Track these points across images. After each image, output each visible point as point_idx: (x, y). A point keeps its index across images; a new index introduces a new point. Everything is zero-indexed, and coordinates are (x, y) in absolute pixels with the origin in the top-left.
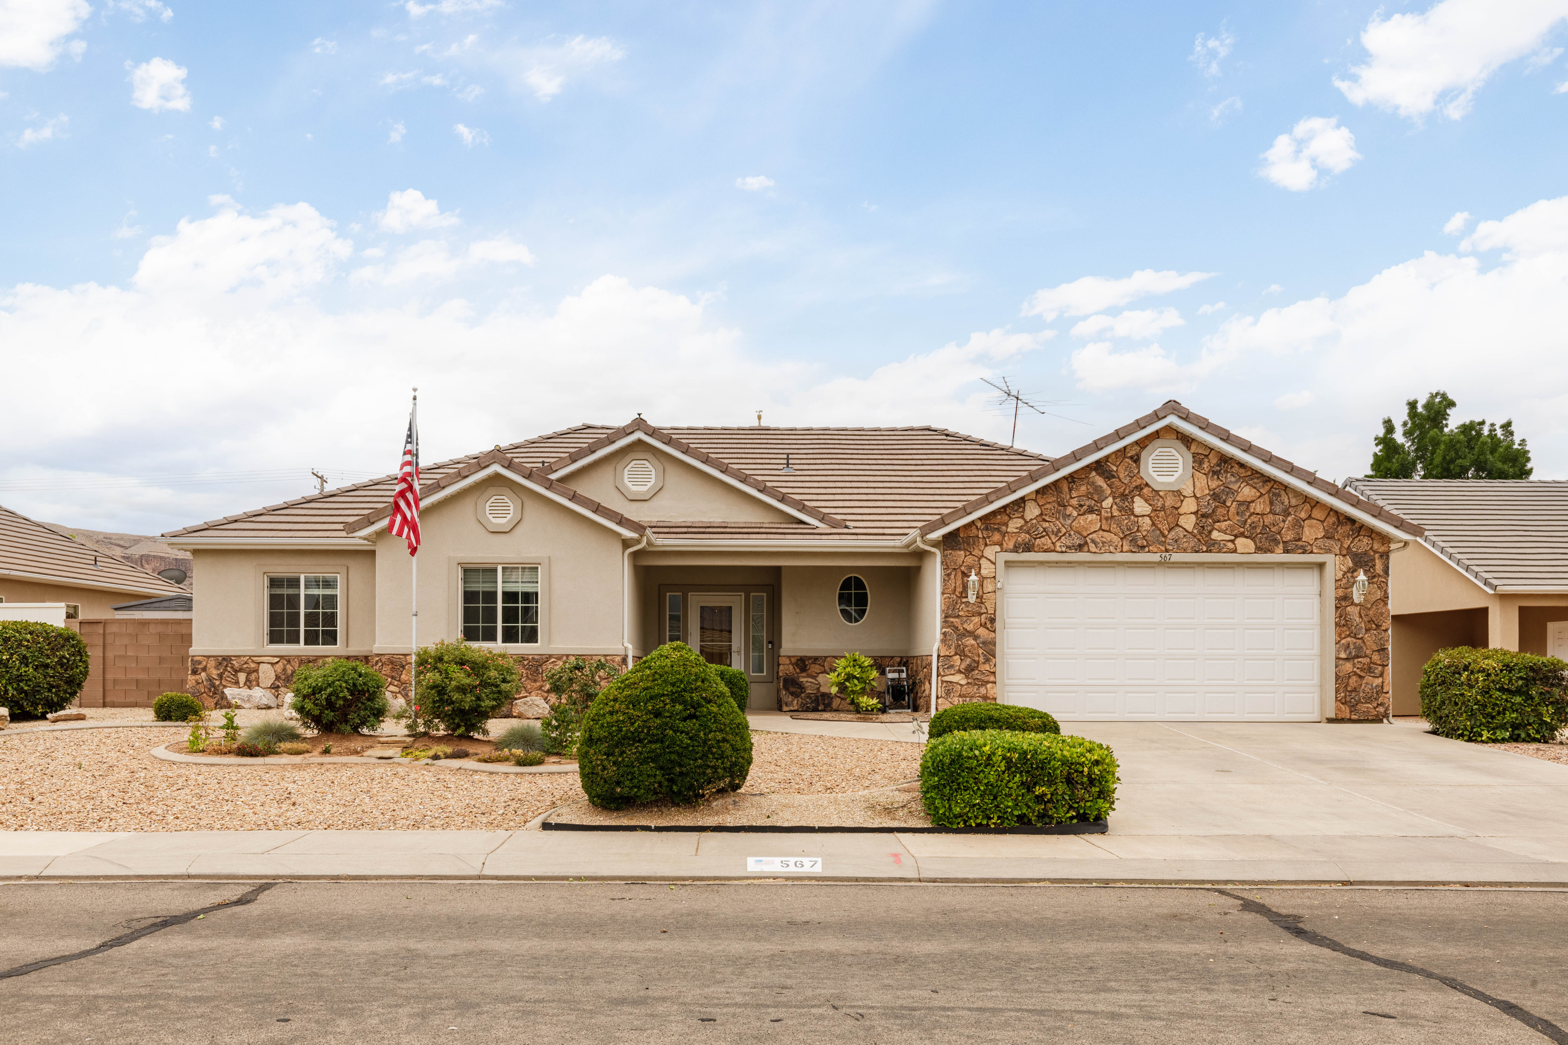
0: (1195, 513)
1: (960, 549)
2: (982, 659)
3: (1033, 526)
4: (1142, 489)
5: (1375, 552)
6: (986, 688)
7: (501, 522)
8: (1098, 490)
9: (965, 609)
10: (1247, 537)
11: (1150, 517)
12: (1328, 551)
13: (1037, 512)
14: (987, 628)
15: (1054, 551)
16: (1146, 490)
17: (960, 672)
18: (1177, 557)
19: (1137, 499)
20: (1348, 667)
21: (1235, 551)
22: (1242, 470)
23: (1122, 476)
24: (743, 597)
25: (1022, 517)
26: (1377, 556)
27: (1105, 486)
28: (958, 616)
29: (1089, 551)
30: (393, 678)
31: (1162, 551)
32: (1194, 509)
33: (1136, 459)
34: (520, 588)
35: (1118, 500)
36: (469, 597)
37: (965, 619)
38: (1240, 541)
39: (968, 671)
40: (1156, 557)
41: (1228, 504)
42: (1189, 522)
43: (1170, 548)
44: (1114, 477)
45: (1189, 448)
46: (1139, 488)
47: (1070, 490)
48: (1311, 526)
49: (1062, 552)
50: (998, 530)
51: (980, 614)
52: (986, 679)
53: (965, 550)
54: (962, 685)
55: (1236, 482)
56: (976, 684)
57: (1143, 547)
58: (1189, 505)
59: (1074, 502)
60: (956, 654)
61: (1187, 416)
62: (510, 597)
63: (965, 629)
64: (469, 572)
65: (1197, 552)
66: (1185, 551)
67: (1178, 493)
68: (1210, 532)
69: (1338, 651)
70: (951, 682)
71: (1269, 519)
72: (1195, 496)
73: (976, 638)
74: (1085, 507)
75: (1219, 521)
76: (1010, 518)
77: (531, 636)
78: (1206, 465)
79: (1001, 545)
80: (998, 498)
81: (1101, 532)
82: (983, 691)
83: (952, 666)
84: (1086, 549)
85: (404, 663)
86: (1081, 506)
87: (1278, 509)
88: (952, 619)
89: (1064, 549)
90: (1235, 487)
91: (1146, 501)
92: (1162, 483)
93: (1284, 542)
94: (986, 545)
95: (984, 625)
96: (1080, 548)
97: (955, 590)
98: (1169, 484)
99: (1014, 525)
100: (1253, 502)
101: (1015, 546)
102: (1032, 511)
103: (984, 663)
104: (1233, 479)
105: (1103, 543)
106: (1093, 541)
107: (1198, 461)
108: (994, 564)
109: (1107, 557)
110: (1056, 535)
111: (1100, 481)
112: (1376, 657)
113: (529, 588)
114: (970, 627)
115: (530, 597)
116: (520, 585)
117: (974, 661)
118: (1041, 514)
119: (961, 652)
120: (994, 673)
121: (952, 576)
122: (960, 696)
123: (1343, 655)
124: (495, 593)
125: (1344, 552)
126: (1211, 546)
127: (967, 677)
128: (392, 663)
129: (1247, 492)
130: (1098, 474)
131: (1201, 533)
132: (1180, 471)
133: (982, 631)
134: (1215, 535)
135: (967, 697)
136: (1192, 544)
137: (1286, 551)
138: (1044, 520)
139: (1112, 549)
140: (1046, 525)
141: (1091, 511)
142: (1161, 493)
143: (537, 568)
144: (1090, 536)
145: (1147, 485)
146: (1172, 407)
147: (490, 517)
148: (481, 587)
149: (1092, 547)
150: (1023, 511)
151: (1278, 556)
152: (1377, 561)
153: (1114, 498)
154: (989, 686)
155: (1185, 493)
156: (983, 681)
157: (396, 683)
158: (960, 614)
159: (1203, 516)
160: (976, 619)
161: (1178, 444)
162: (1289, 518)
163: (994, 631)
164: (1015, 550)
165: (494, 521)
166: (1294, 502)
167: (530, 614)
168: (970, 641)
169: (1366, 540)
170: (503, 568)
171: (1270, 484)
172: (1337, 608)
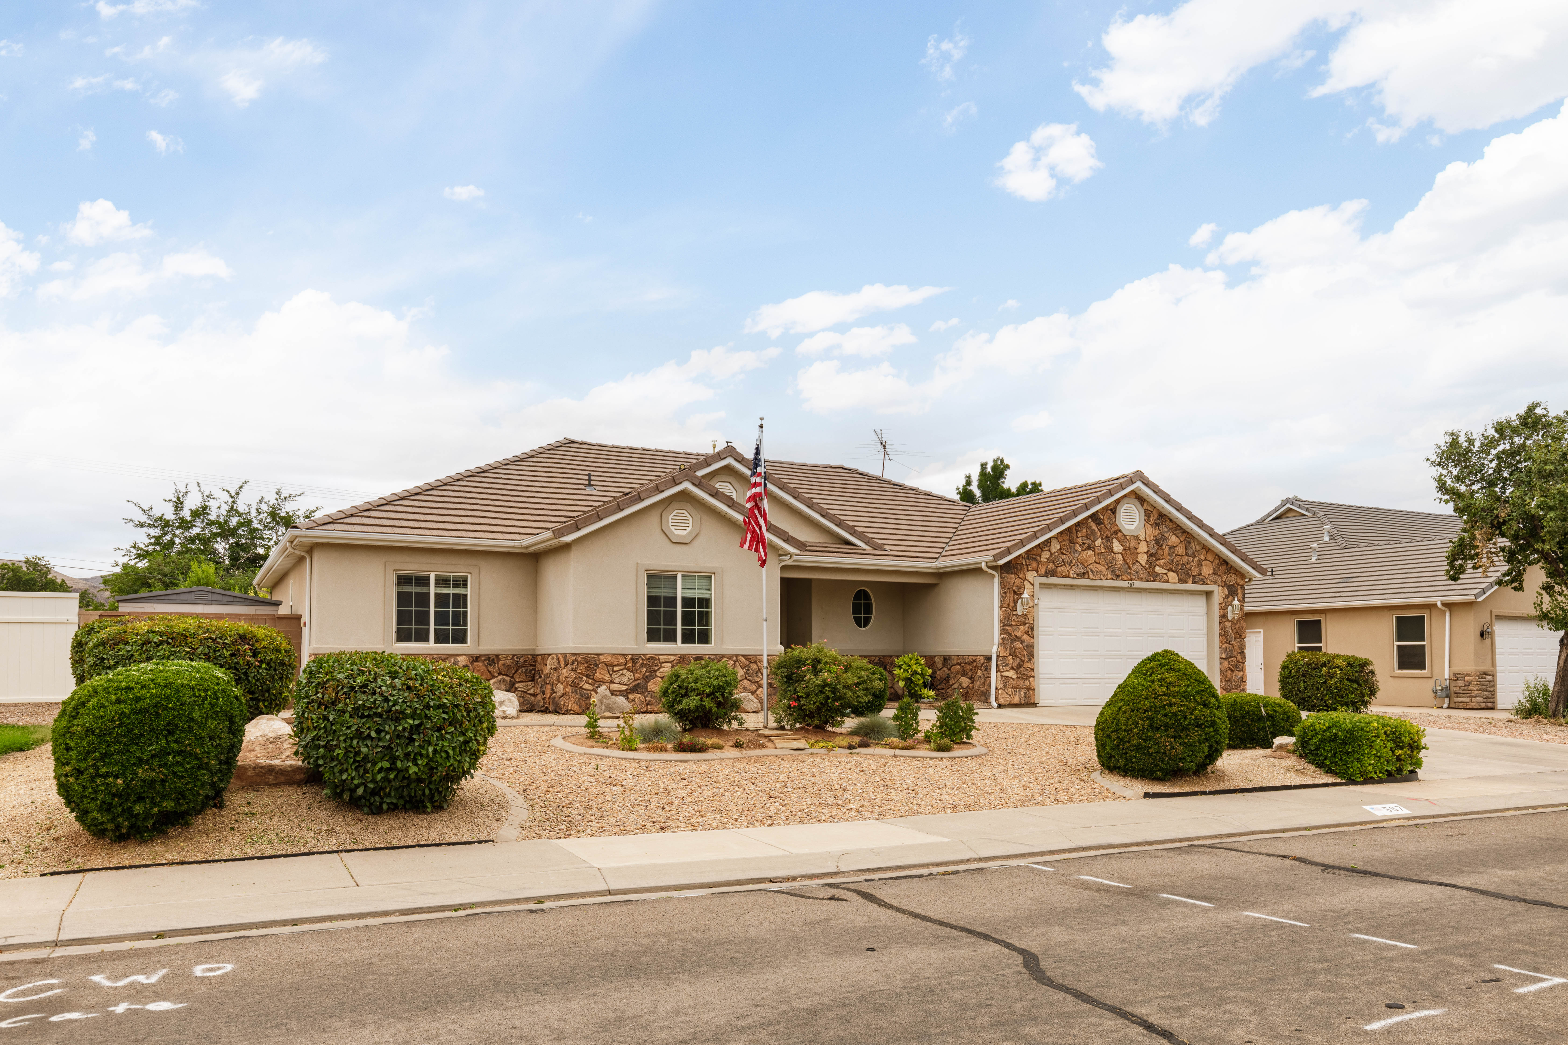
0: (1147, 553)
1: (1012, 573)
2: (1026, 659)
3: (1056, 557)
4: (1117, 533)
5: (1238, 585)
6: (1029, 681)
7: (680, 533)
8: (1093, 531)
9: (1016, 620)
10: (1174, 571)
11: (1122, 554)
12: (1215, 583)
13: (1058, 547)
14: (1029, 635)
15: (1069, 577)
16: (1119, 534)
17: (1012, 668)
18: (1138, 584)
19: (1114, 540)
20: (1226, 664)
21: (1167, 581)
22: (1171, 524)
23: (1106, 523)
25: (1049, 550)
26: (1239, 587)
27: (1097, 530)
28: (1011, 625)
29: (1089, 578)
30: (587, 676)
31: (1129, 580)
32: (1146, 550)
33: (1114, 511)
34: (697, 594)
35: (1104, 541)
36: (652, 601)
37: (1015, 627)
38: (1171, 574)
39: (1018, 668)
40: (1125, 584)
41: (1164, 547)
42: (1143, 559)
43: (1134, 577)
44: (1102, 523)
45: (1142, 506)
46: (1116, 533)
47: (1077, 531)
48: (1206, 566)
49: (1074, 578)
50: (1035, 559)
51: (1025, 624)
52: (1029, 674)
53: (1015, 574)
54: (1013, 679)
55: (1168, 532)
56: (1023, 678)
57: (1118, 576)
58: (1143, 548)
59: (1080, 540)
60: (1010, 655)
61: (1147, 483)
62: (688, 602)
63: (1016, 636)
64: (653, 578)
65: (1147, 581)
66: (1141, 580)
67: (1137, 538)
68: (1155, 567)
69: (1221, 653)
70: (1007, 677)
71: (1185, 559)
72: (1146, 540)
73: (1022, 642)
74: (1086, 545)
75: (1159, 559)
76: (1042, 550)
77: (705, 638)
78: (1152, 519)
79: (1037, 571)
80: (1042, 535)
81: (1095, 564)
82: (1027, 683)
83: (1007, 665)
84: (1086, 576)
85: (598, 663)
86: (1084, 544)
87: (1190, 553)
88: (1007, 628)
89: (1075, 576)
90: (1167, 535)
91: (1119, 542)
92: (1128, 530)
93: (1193, 576)
94: (1028, 570)
95: (1027, 633)
96: (1083, 575)
97: (1009, 605)
98: (1132, 530)
99: (1045, 555)
100: (1176, 546)
101: (1046, 572)
102: (1055, 547)
103: (1027, 662)
104: (1166, 530)
105: (1097, 572)
106: (1092, 571)
107: (1148, 514)
108: (1033, 585)
109: (1099, 583)
110: (1070, 565)
111: (1094, 526)
112: (1239, 657)
113: (703, 594)
114: (1019, 634)
115: (705, 602)
116: (697, 591)
117: (1021, 660)
118: (1061, 549)
119: (1012, 653)
120: (1033, 670)
121: (1008, 594)
122: (1012, 688)
123: (1224, 656)
124: (675, 598)
125: (1223, 584)
126: (1155, 577)
127: (1017, 673)
128: (587, 662)
129: (1173, 540)
130: (1093, 521)
131: (1150, 568)
132: (1137, 522)
133: (1025, 637)
134: (1157, 569)
135: (1017, 688)
136: (1146, 576)
137: (1194, 582)
138: (1063, 553)
139: (1102, 576)
140: (1064, 557)
141: (1089, 548)
142: (1128, 537)
143: (711, 577)
144: (1090, 567)
145: (1120, 531)
146: (1139, 476)
147: (672, 528)
148: (662, 592)
149: (1090, 575)
150: (1050, 546)
151: (1190, 586)
152: (1239, 591)
153: (1102, 539)
154: (1031, 679)
155: (1141, 538)
156: (1027, 676)
157: (590, 681)
158: (1013, 623)
159: (1151, 555)
160: (1022, 628)
161: (1137, 502)
162: (1196, 559)
163: (1033, 637)
164: (1046, 575)
165: (676, 532)
166: (1198, 548)
167: (705, 618)
168: (1018, 645)
169: (1234, 576)
170: (683, 576)
171: (1185, 534)
172: (1220, 623)
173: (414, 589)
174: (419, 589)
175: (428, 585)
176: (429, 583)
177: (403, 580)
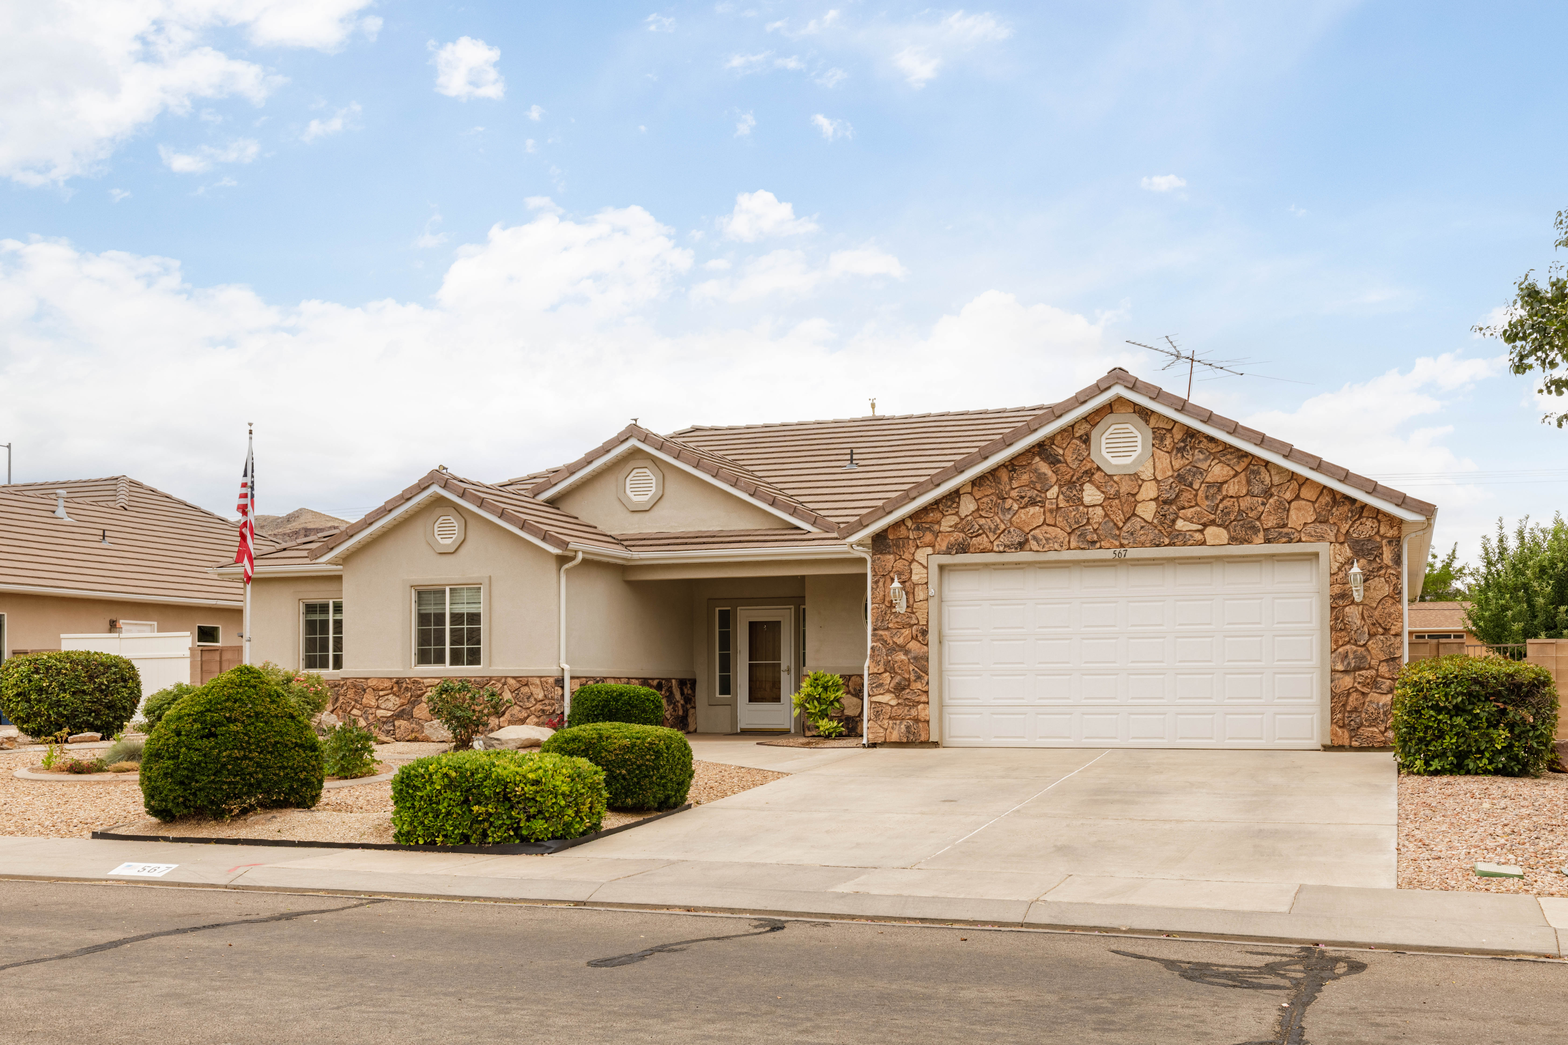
0: (1155, 500)
1: (889, 553)
2: (913, 678)
3: (968, 523)
4: (1093, 474)
5: (1383, 537)
6: (917, 710)
7: (447, 542)
8: (1042, 477)
9: (894, 620)
10: (1219, 526)
11: (1103, 507)
12: (1321, 538)
13: (972, 507)
14: (920, 642)
15: (992, 551)
16: (1097, 476)
17: (889, 691)
18: (1133, 553)
19: (1087, 486)
20: (1347, 681)
21: (1204, 543)
22: (1213, 445)
23: (1069, 460)
24: (793, 610)
25: (957, 514)
26: (1384, 542)
27: (1049, 473)
28: (888, 629)
29: (1031, 550)
30: (356, 701)
31: (1116, 547)
32: (1153, 495)
33: (1086, 440)
34: (464, 609)
35: (1064, 489)
36: (423, 618)
37: (895, 631)
38: (1210, 531)
39: (899, 689)
40: (1108, 554)
41: (1196, 486)
42: (1147, 511)
43: (1126, 542)
44: (1059, 462)
45: (1147, 422)
46: (1089, 473)
47: (1011, 479)
48: (1299, 509)
49: (1000, 552)
50: (929, 529)
51: (911, 626)
52: (917, 699)
53: (894, 553)
54: (892, 706)
55: (1206, 459)
56: (906, 705)
57: (1093, 543)
58: (1149, 491)
59: (1014, 494)
60: (886, 671)
61: (1134, 385)
62: (457, 618)
63: (894, 643)
64: (422, 594)
65: (1158, 546)
66: (1143, 545)
67: (1136, 476)
68: (1174, 521)
69: (1334, 662)
70: (880, 703)
71: (1245, 503)
72: (1155, 479)
73: (907, 652)
74: (1026, 499)
75: (1184, 508)
76: (944, 515)
77: (474, 658)
78: (1168, 442)
79: (933, 546)
80: (920, 495)
81: (1045, 527)
82: (914, 712)
83: (881, 685)
84: (1027, 547)
85: (365, 687)
86: (1022, 497)
87: (1256, 490)
88: (881, 632)
89: (1001, 549)
90: (1204, 466)
91: (1098, 488)
92: (1116, 466)
93: (1264, 530)
94: (918, 547)
95: (914, 638)
96: (1021, 546)
97: (884, 600)
98: (1125, 466)
99: (948, 523)
100: (1226, 482)
101: (948, 548)
102: (967, 506)
103: (915, 681)
104: (1201, 456)
105: (1047, 539)
106: (1035, 538)
107: (1159, 436)
108: (927, 568)
109: (1052, 556)
110: (994, 533)
111: (1044, 468)
112: (1384, 669)
113: (472, 609)
114: (900, 641)
115: (475, 618)
116: (466, 606)
117: (905, 679)
118: (978, 510)
119: (890, 668)
120: (927, 692)
121: (881, 584)
122: (890, 718)
123: (1340, 667)
124: (444, 615)
125: (1342, 539)
126: (1176, 538)
127: (898, 697)
128: (355, 686)
129: (1218, 471)
130: (1042, 459)
131: (1162, 523)
132: (1139, 450)
133: (913, 645)
134: (1180, 524)
135: (896, 719)
136: (1151, 537)
137: (1268, 541)
138: (981, 516)
139: (1056, 546)
140: (982, 521)
141: (1033, 503)
142: (1115, 478)
143: (480, 588)
144: (1032, 533)
145: (1099, 469)
146: (1118, 376)
147: (438, 538)
148: (431, 609)
149: (1033, 544)
150: (958, 507)
151: (1258, 547)
152: (1385, 549)
153: (1060, 487)
154: (920, 706)
155: (1143, 477)
156: (914, 701)
157: (358, 706)
158: (890, 625)
159: (1165, 502)
160: (906, 632)
161: (1136, 417)
162: (1271, 500)
163: (927, 645)
164: (948, 552)
165: (442, 541)
166: (1276, 480)
167: (475, 637)
168: (901, 657)
169: (1369, 523)
170: (451, 589)
171: (1246, 461)
172: (1332, 608)
173: (318, 617)
174: (323, 617)
175: (327, 612)
176: (328, 611)
177: (310, 608)
